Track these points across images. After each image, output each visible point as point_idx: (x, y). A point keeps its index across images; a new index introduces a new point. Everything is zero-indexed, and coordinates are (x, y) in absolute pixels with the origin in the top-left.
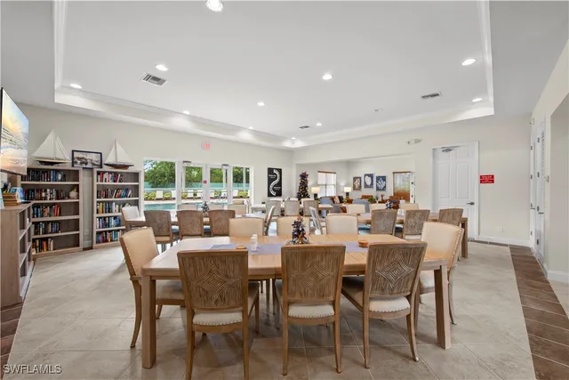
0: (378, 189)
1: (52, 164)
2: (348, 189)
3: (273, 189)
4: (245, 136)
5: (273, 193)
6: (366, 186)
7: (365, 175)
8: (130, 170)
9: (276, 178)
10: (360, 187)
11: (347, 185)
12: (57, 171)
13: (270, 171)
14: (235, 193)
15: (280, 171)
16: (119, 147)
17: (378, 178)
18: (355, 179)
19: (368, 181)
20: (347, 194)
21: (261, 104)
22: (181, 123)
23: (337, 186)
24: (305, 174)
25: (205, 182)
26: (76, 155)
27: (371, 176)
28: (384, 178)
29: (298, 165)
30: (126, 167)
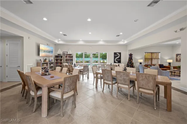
1: (59, 55)
3: (117, 60)
4: (101, 43)
5: (116, 61)
8: (72, 55)
9: (118, 56)
11: (170, 59)
12: (60, 56)
13: (115, 54)
14: (102, 61)
15: (120, 53)
16: (70, 50)
18: (177, 55)
20: (170, 64)
21: (90, 33)
22: (81, 43)
23: (161, 59)
24: (131, 54)
25: (91, 58)
26: (64, 53)
29: (129, 50)
30: (71, 55)
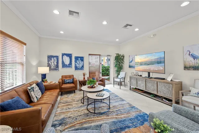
0: (76, 68)
2: (44, 70)
6: (64, 66)
7: (63, 55)
10: (57, 66)
11: (40, 64)
17: (77, 58)
18: (50, 57)
19: (67, 60)
20: (44, 76)
23: (27, 65)
27: (70, 56)
28: (82, 59)
